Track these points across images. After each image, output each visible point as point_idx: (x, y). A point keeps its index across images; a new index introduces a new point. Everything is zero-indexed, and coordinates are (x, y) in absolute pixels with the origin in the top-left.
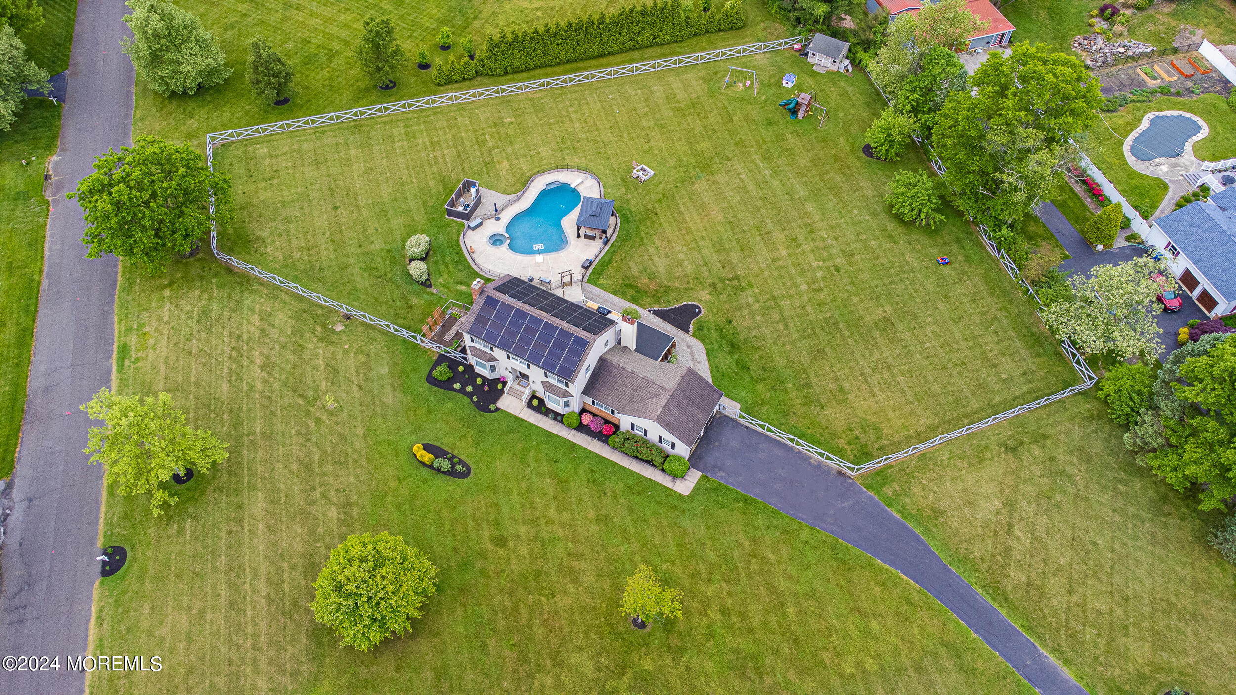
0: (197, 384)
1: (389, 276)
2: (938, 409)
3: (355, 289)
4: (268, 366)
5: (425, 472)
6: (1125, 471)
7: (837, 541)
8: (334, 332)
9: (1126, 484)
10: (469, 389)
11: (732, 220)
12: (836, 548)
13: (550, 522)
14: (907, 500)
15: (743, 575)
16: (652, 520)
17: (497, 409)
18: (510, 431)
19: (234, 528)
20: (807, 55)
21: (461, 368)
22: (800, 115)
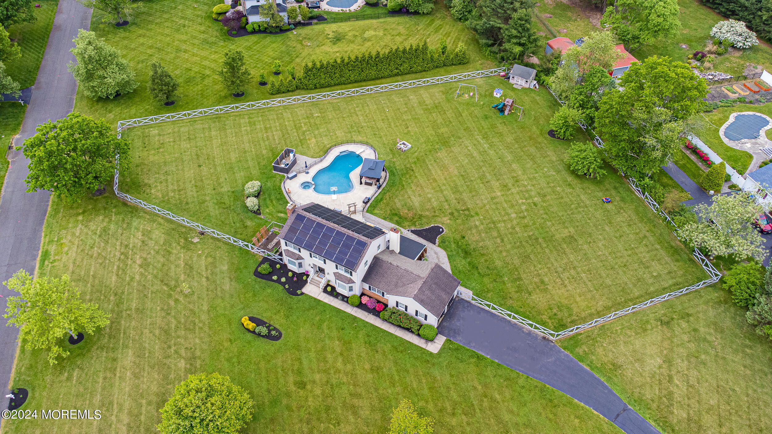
0: (94, 277)
1: (232, 208)
2: (611, 295)
3: (209, 215)
4: (145, 265)
5: (249, 336)
6: (749, 339)
7: (545, 386)
8: (192, 243)
9: (751, 348)
10: (283, 280)
11: (463, 174)
12: (544, 391)
13: (338, 371)
14: (594, 358)
15: (478, 411)
16: (411, 370)
17: (302, 294)
18: (311, 308)
19: (109, 375)
20: (509, 78)
21: (278, 266)
22: (506, 113)
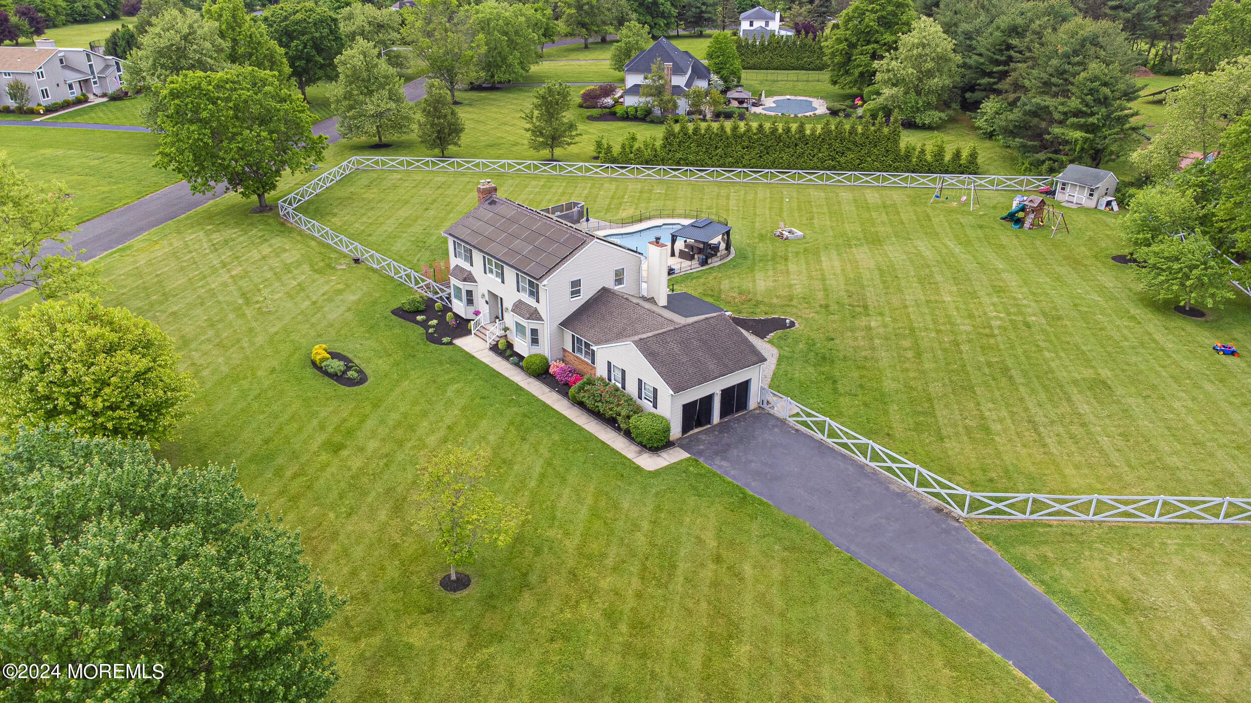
0: (158, 276)
4: (240, 277)
8: (333, 268)
10: (433, 322)
11: (885, 268)
12: (884, 594)
13: (421, 447)
14: (1067, 574)
15: (679, 580)
16: (574, 481)
17: (451, 343)
18: (449, 362)
20: (1054, 192)
21: (439, 307)
22: (1027, 225)
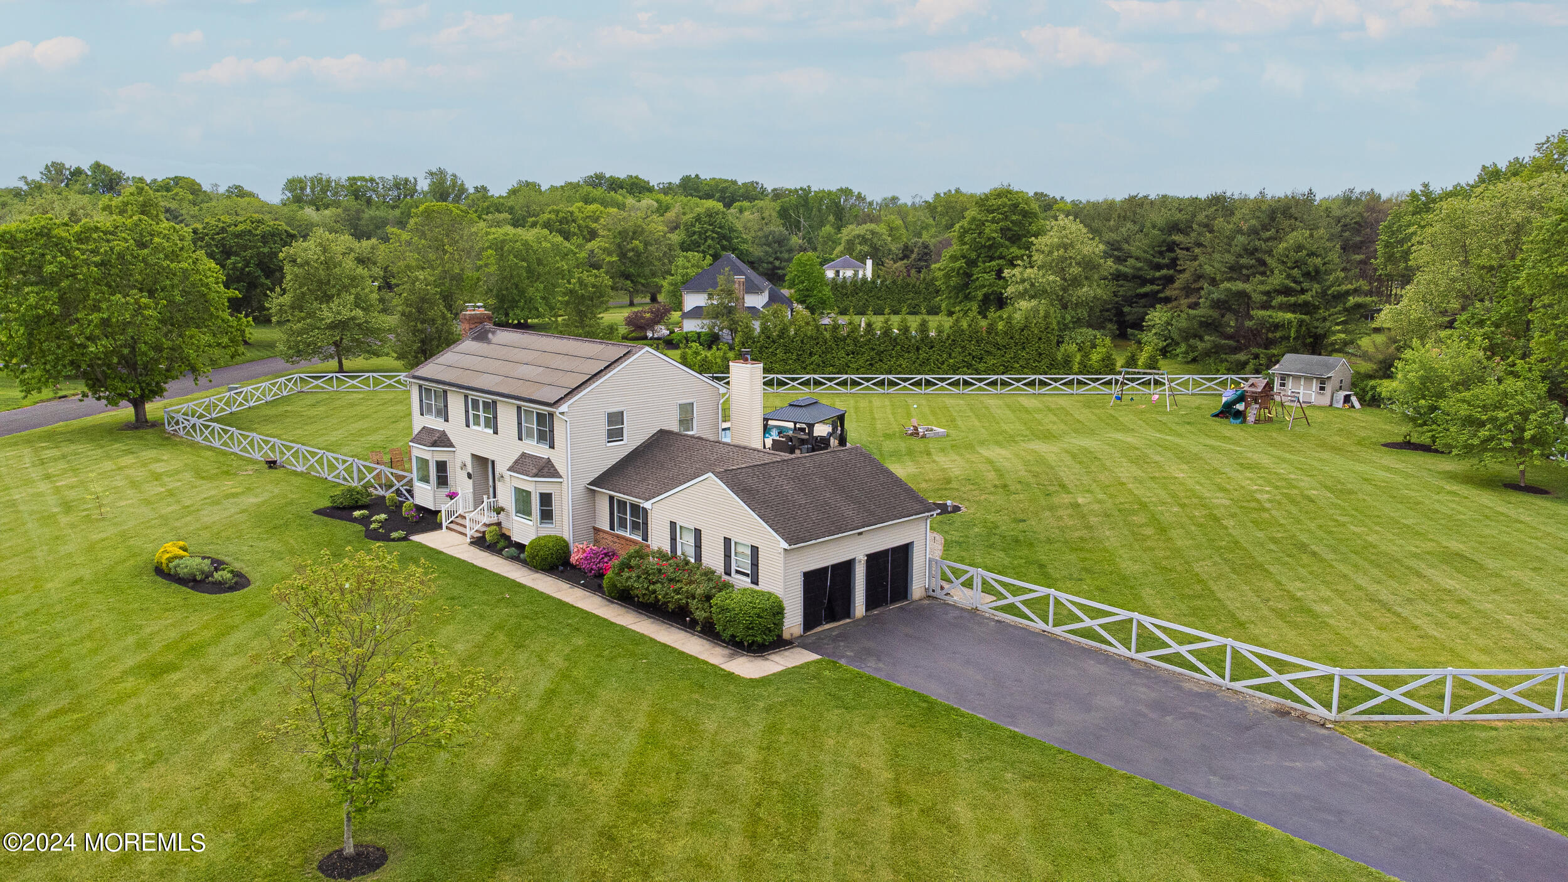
10: (378, 517)
17: (408, 541)
22: (1251, 418)
